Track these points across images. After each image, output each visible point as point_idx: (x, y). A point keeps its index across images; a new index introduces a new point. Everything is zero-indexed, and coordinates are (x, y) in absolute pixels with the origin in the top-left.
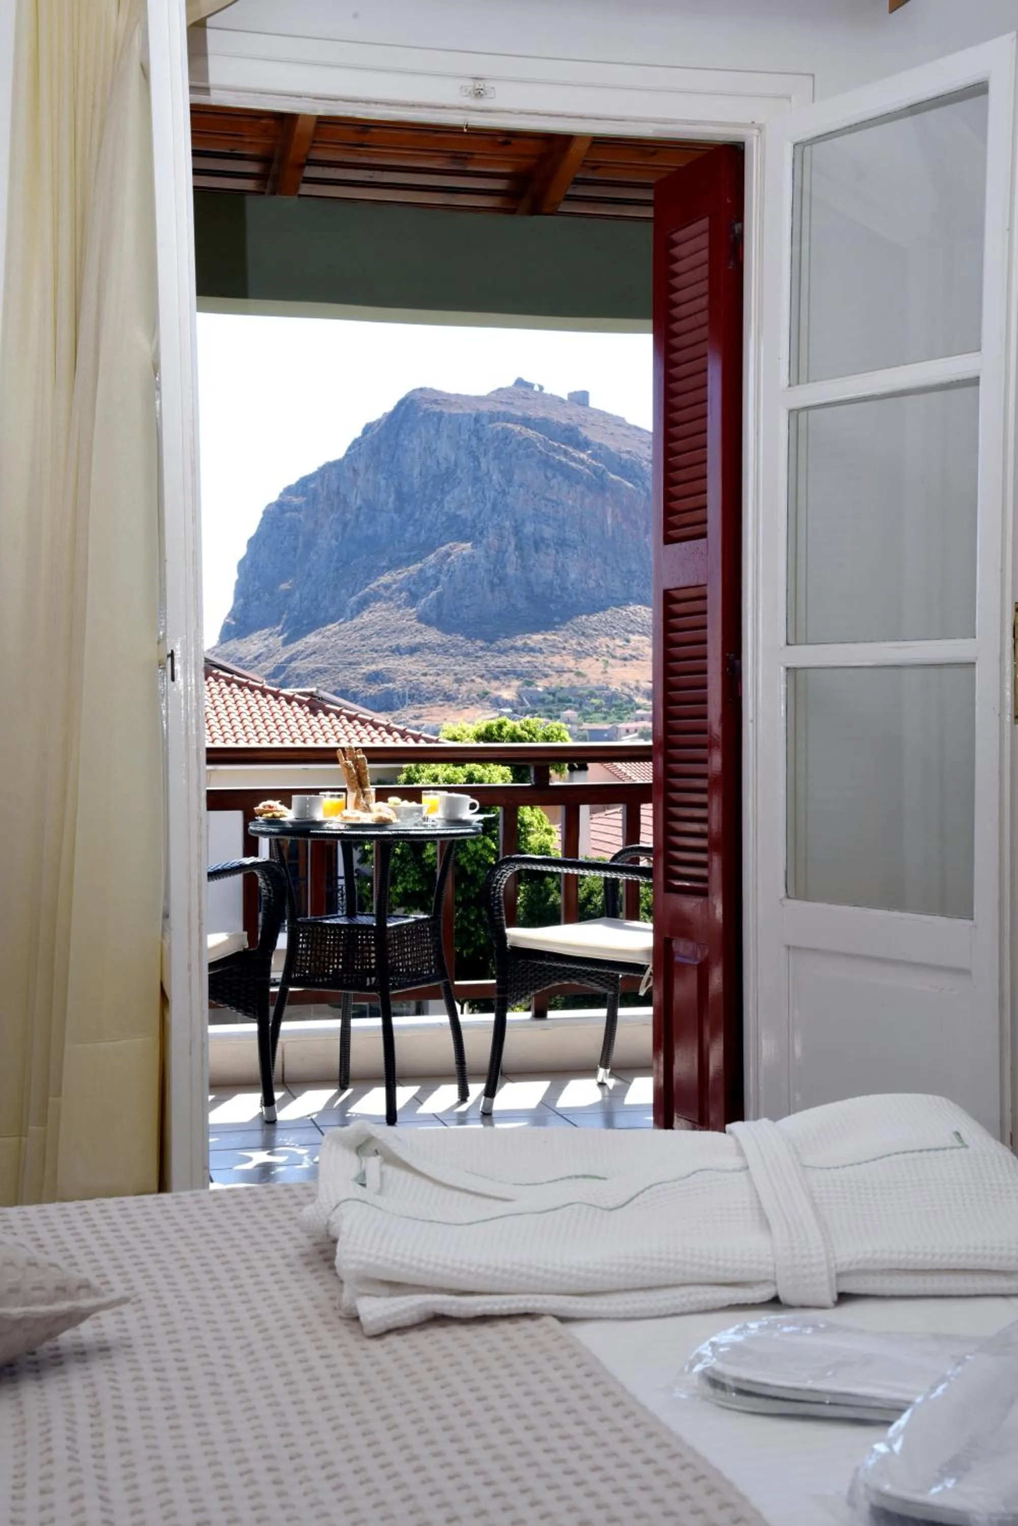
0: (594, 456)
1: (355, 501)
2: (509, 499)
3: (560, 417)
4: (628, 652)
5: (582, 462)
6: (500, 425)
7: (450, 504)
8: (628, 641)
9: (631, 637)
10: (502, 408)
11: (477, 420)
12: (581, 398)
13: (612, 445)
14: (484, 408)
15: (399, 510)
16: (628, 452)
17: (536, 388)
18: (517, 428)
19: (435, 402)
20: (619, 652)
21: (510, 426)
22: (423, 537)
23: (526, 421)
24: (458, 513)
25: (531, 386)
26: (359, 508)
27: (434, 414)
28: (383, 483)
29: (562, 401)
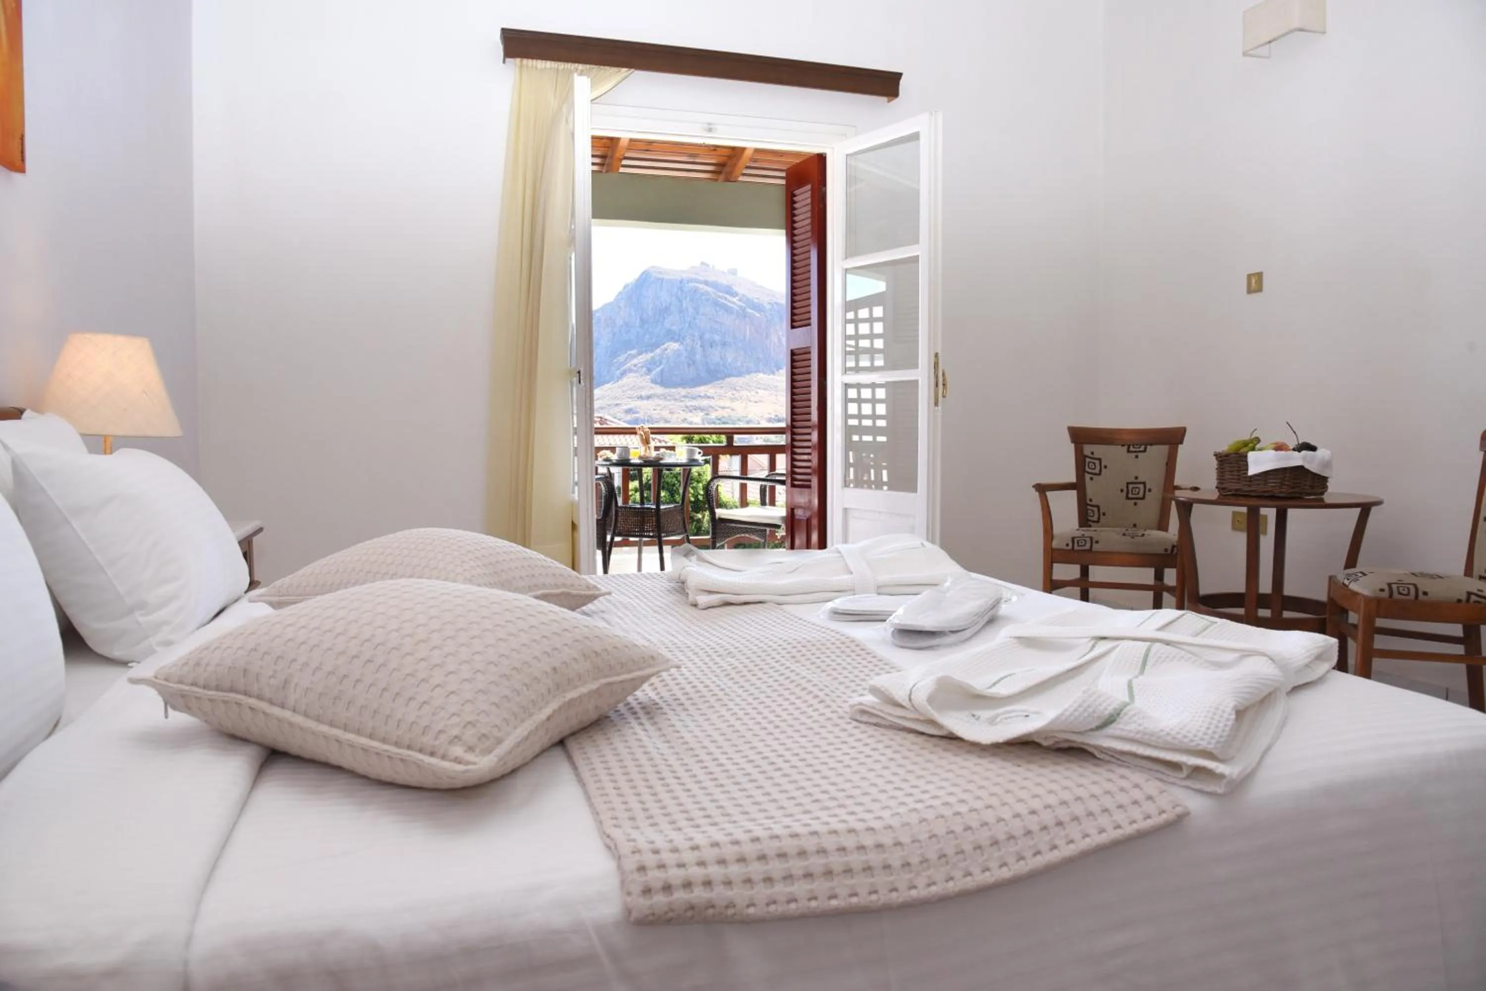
0: (740, 300)
1: (620, 322)
2: (697, 321)
3: (724, 281)
4: (757, 399)
5: (733, 303)
6: (692, 285)
7: (667, 325)
8: (757, 393)
9: (759, 391)
10: (694, 276)
11: (681, 282)
12: (733, 272)
13: (750, 296)
14: (684, 276)
15: (641, 327)
16: (758, 299)
17: (711, 267)
18: (701, 286)
19: (660, 273)
20: (752, 399)
21: (697, 285)
22: (654, 341)
23: (706, 283)
24: (672, 328)
25: (708, 265)
26: (622, 326)
27: (659, 279)
28: (633, 314)
29: (723, 273)
